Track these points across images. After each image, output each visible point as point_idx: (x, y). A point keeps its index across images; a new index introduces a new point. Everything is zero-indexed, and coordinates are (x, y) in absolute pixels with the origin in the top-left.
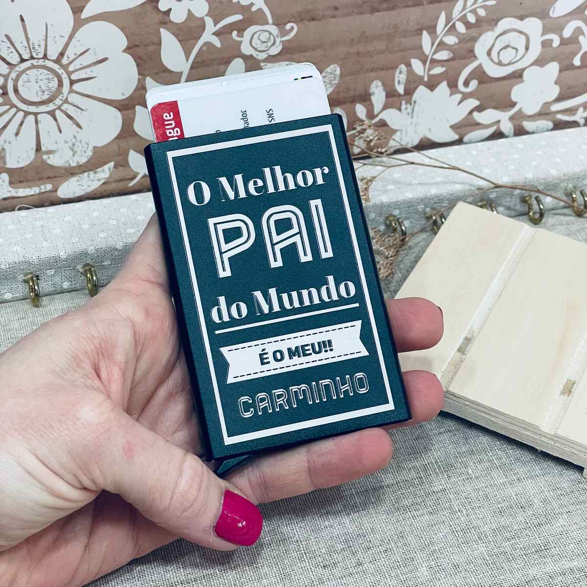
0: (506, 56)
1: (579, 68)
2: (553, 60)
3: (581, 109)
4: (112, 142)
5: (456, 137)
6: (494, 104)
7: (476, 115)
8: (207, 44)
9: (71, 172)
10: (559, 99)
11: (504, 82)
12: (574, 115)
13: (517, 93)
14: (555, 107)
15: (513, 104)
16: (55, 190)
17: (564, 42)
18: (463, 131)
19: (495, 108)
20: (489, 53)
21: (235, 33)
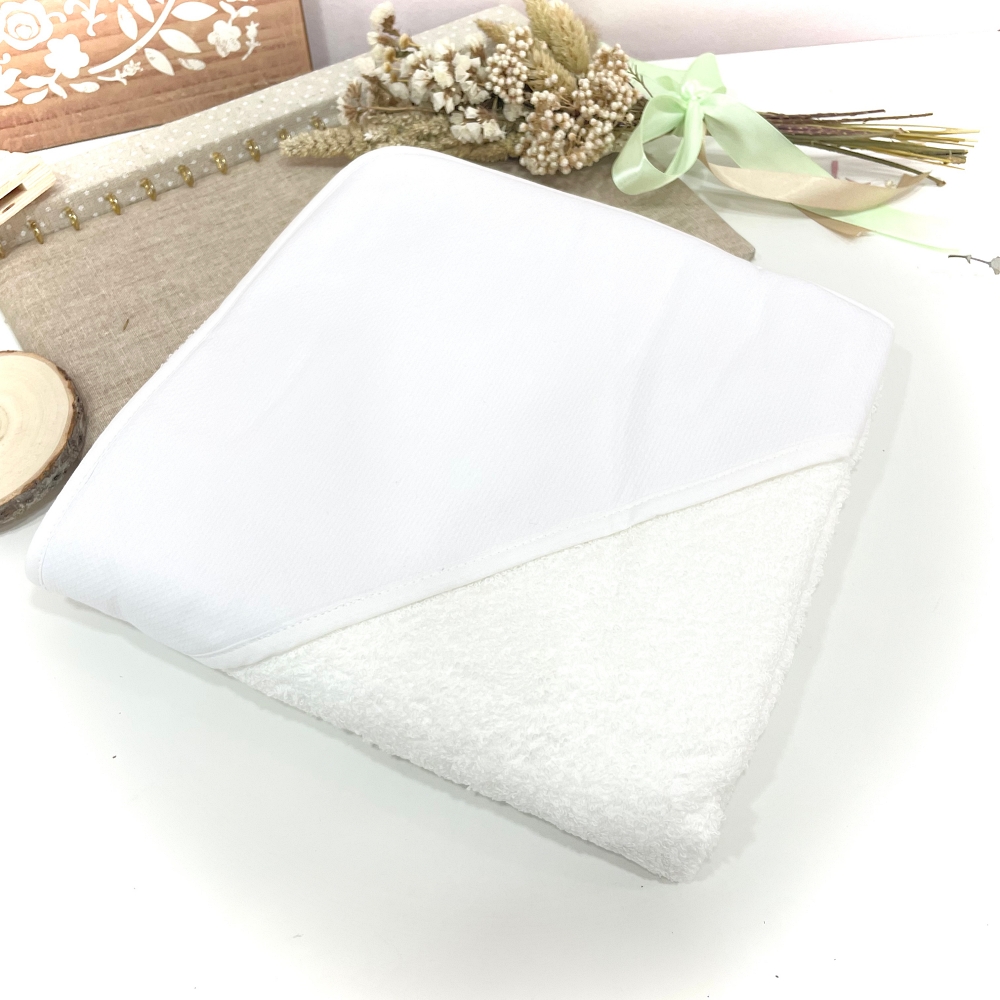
0: (24, 32)
1: (95, 37)
2: (68, 32)
3: (117, 71)
5: (16, 100)
6: (34, 71)
7: (21, 80)
10: (92, 64)
11: (34, 54)
12: (114, 75)
13: (50, 62)
14: (93, 71)
15: (53, 71)
17: (69, 18)
18: (19, 94)
19: (37, 74)
20: (6, 31)
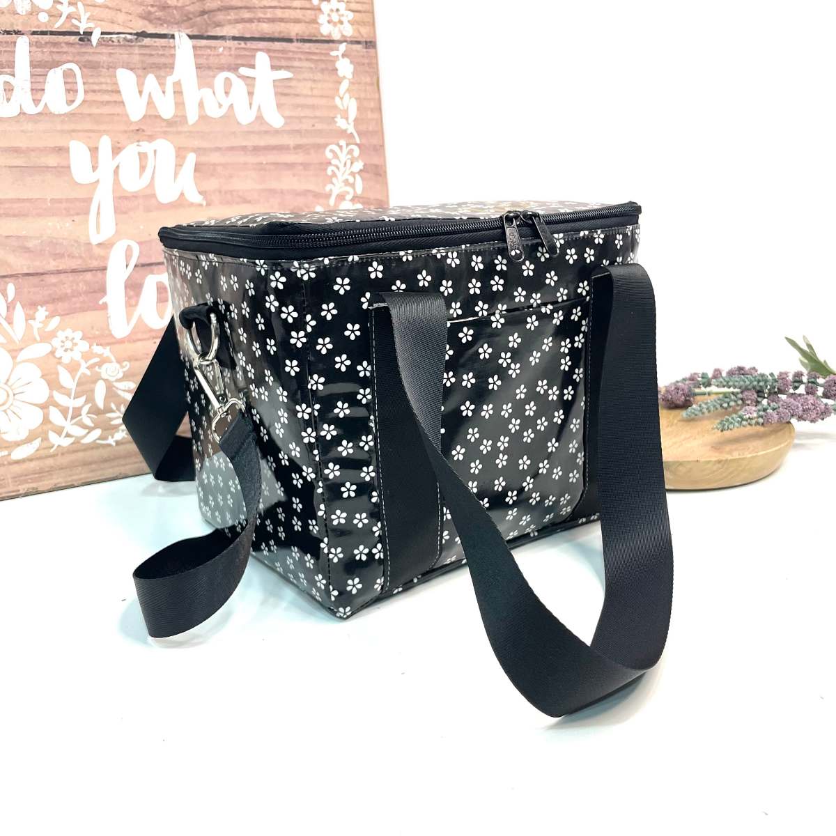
4: (39, 426)
8: (83, 373)
9: (18, 444)
16: (9, 455)
21: (97, 367)
